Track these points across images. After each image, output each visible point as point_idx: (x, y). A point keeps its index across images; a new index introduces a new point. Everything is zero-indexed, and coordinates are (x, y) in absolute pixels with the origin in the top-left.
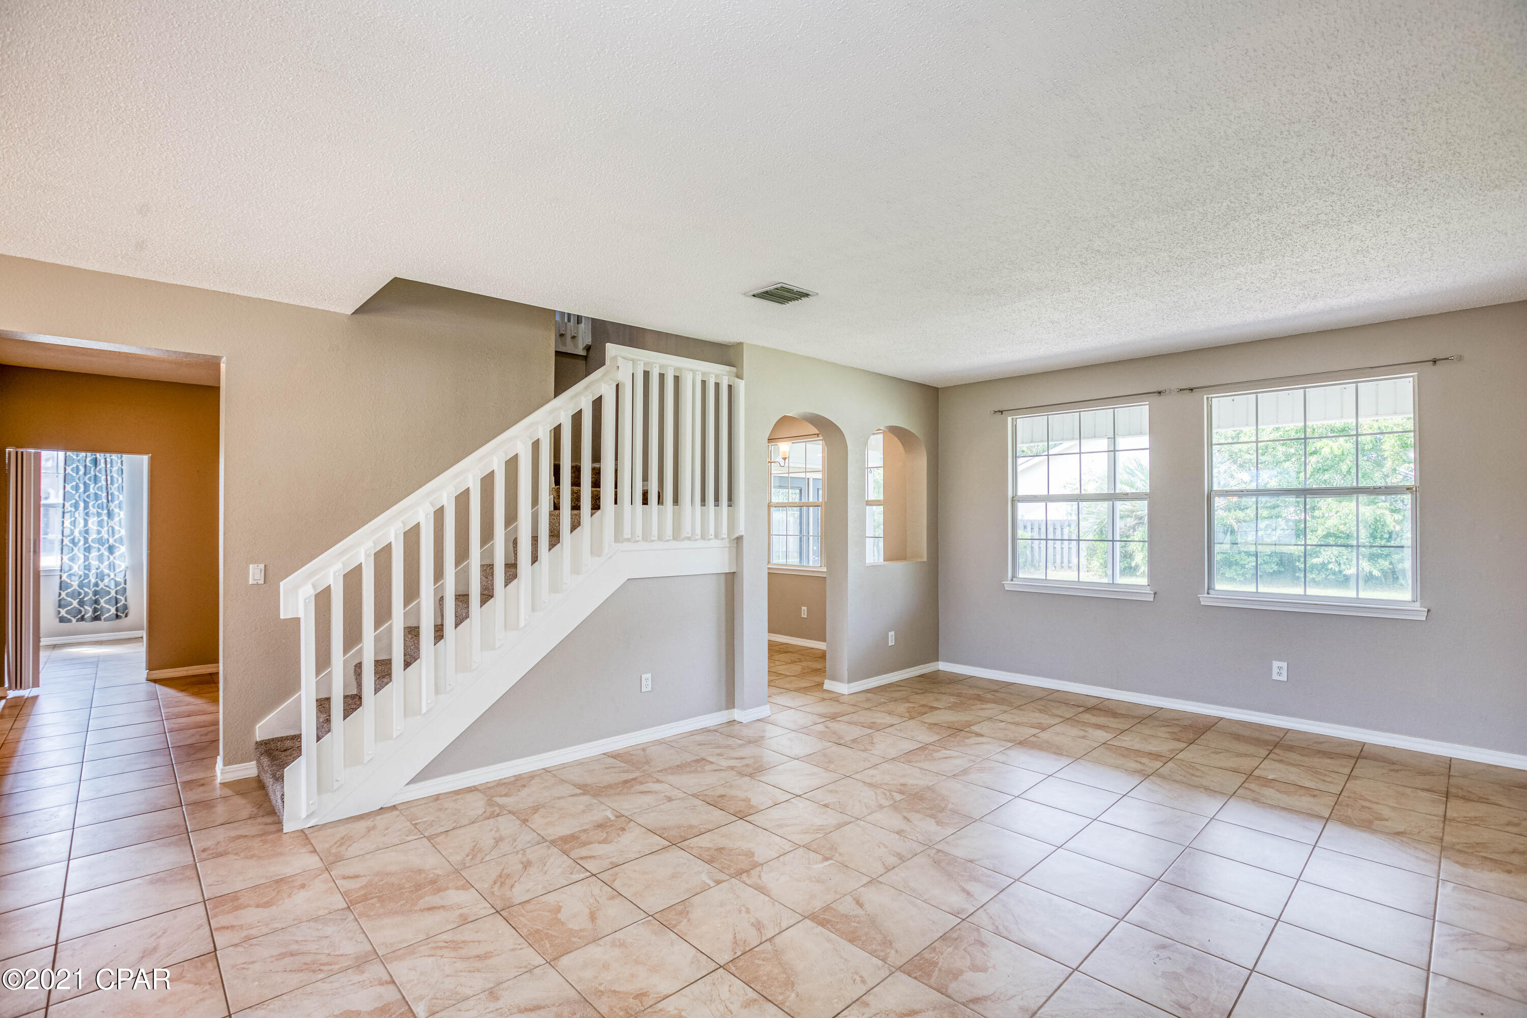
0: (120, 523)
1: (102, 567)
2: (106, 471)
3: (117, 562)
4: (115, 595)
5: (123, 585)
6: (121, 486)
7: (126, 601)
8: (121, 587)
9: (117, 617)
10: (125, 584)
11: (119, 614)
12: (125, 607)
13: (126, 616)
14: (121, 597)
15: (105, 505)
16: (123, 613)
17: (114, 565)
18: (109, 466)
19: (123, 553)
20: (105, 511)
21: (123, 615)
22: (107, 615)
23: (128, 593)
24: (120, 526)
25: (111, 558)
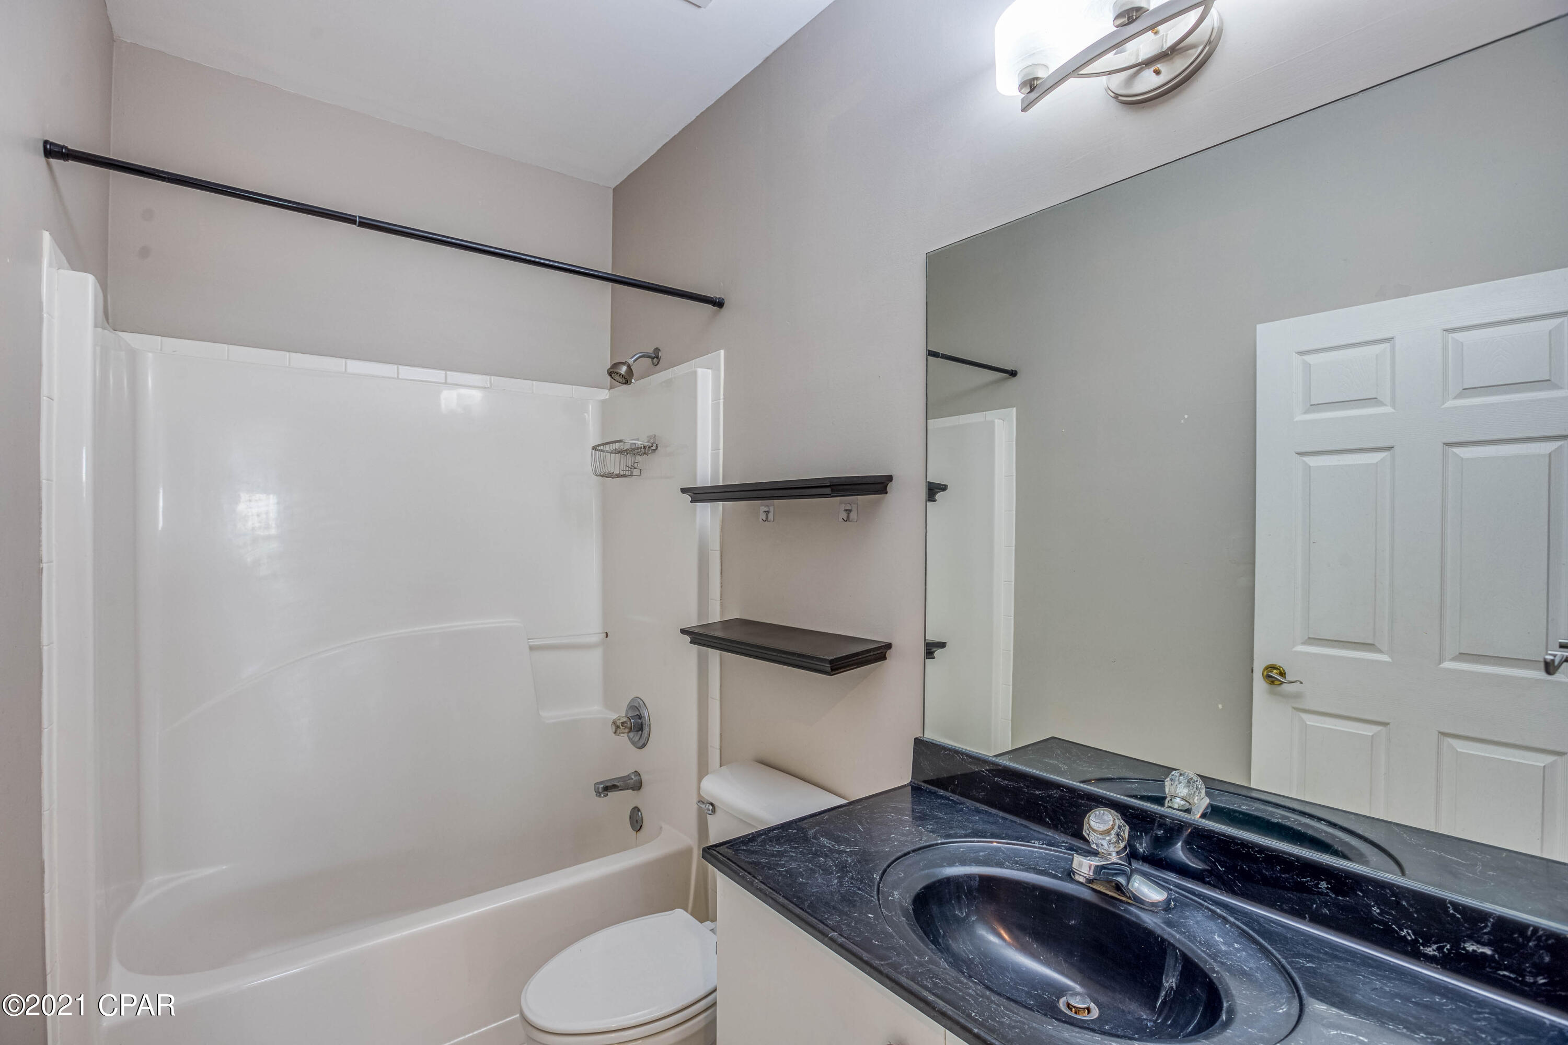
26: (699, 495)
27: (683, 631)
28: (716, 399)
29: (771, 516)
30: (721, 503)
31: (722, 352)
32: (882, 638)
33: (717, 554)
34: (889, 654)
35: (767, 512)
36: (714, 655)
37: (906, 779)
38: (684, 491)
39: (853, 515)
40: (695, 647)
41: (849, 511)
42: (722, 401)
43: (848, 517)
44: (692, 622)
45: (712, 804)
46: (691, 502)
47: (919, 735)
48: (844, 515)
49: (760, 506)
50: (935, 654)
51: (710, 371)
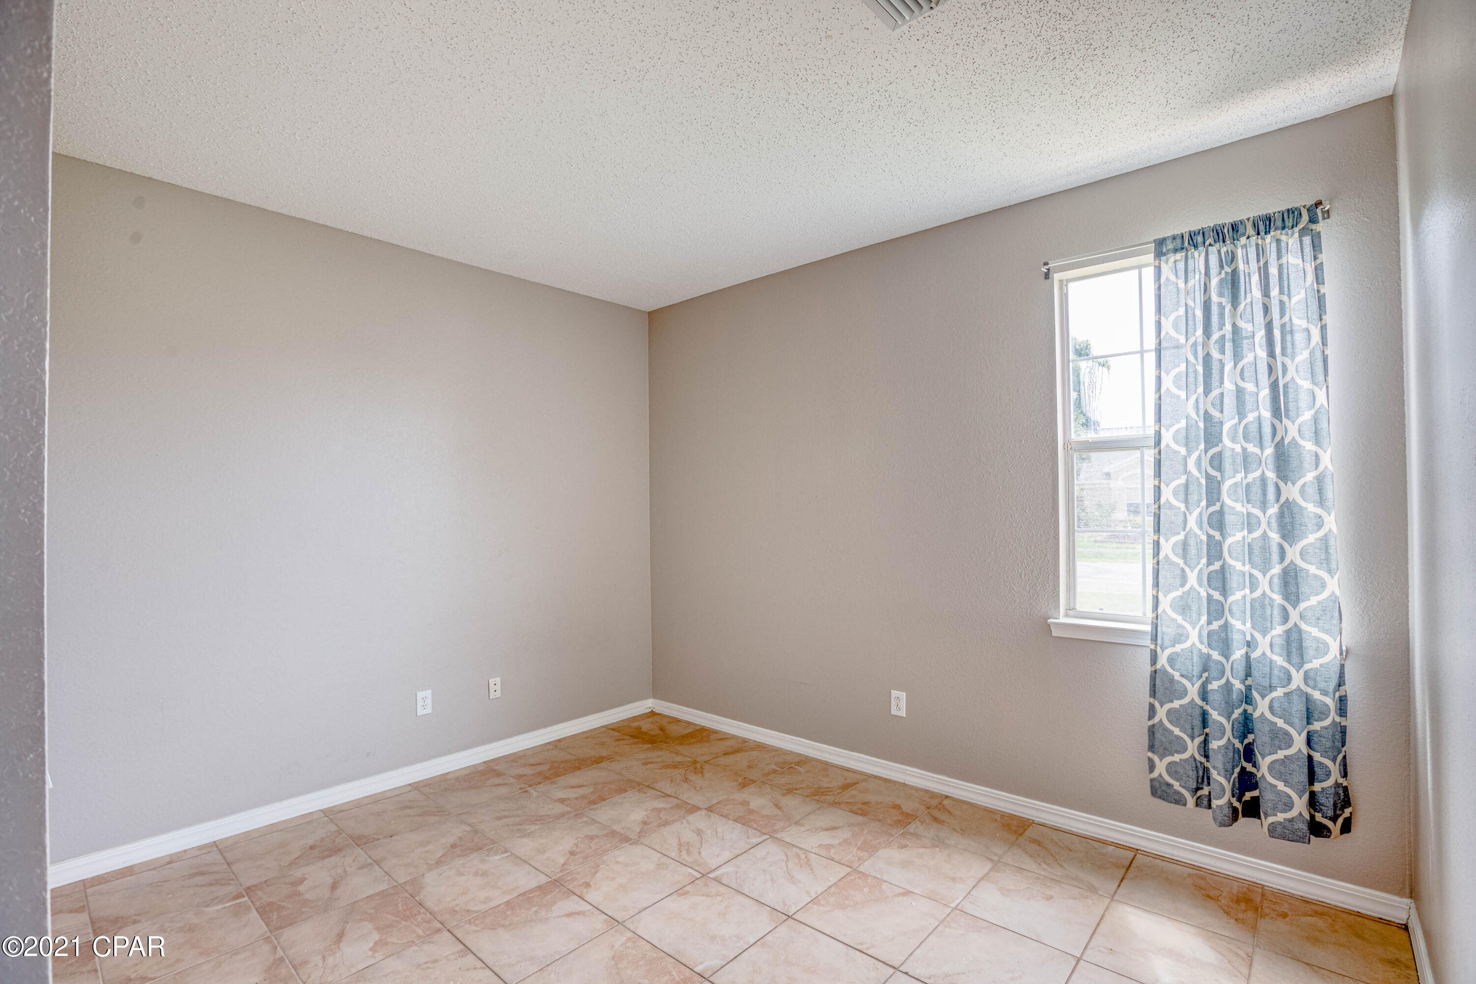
0: (1320, 491)
1: (1263, 644)
2: (1266, 309)
3: (1311, 631)
4: (1305, 750)
5: (1333, 716)
6: (1318, 355)
7: (1345, 775)
8: (1327, 722)
9: (1317, 830)
10: (1342, 711)
11: (1319, 817)
12: (1344, 799)
13: (1346, 828)
14: (1328, 763)
15: (1267, 430)
16: (1334, 819)
17: (1300, 641)
18: (1274, 292)
19: (1334, 599)
20: (1269, 451)
21: (1336, 828)
22: (1281, 817)
23: (1354, 748)
24: (1321, 502)
25: (1294, 616)
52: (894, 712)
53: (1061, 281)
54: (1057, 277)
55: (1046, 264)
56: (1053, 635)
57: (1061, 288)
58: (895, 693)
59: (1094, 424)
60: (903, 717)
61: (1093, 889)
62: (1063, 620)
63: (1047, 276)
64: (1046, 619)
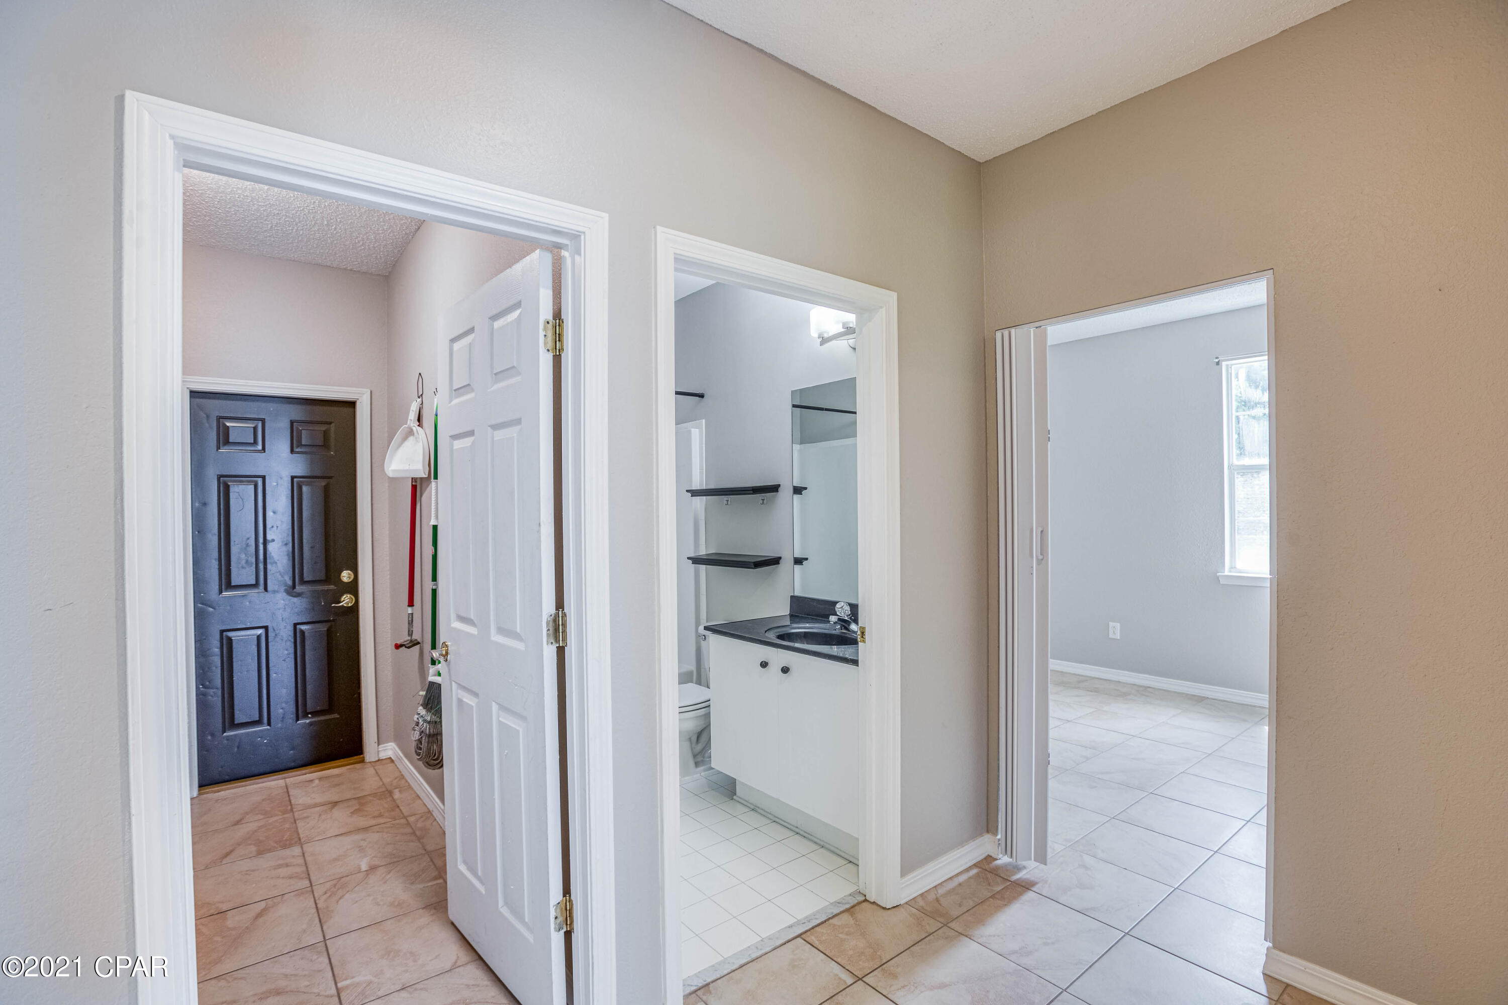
26: (695, 493)
27: (689, 558)
28: (701, 444)
29: (729, 502)
30: (705, 497)
31: (704, 420)
32: (777, 555)
33: (703, 522)
34: (781, 561)
35: (728, 501)
36: (703, 567)
37: (788, 613)
38: (687, 491)
39: (765, 502)
40: (694, 565)
41: (763, 500)
42: (704, 445)
43: (763, 502)
44: (692, 555)
45: (704, 636)
46: (692, 496)
47: (793, 595)
48: (761, 502)
49: (725, 498)
50: (803, 563)
51: (697, 430)
52: (1111, 636)
53: (1227, 365)
54: (1224, 364)
55: (1217, 358)
56: (1221, 583)
57: (1227, 370)
58: (1111, 624)
59: (1249, 454)
60: (1118, 639)
61: (1244, 720)
62: (1227, 573)
63: (1218, 363)
64: (1216, 574)
